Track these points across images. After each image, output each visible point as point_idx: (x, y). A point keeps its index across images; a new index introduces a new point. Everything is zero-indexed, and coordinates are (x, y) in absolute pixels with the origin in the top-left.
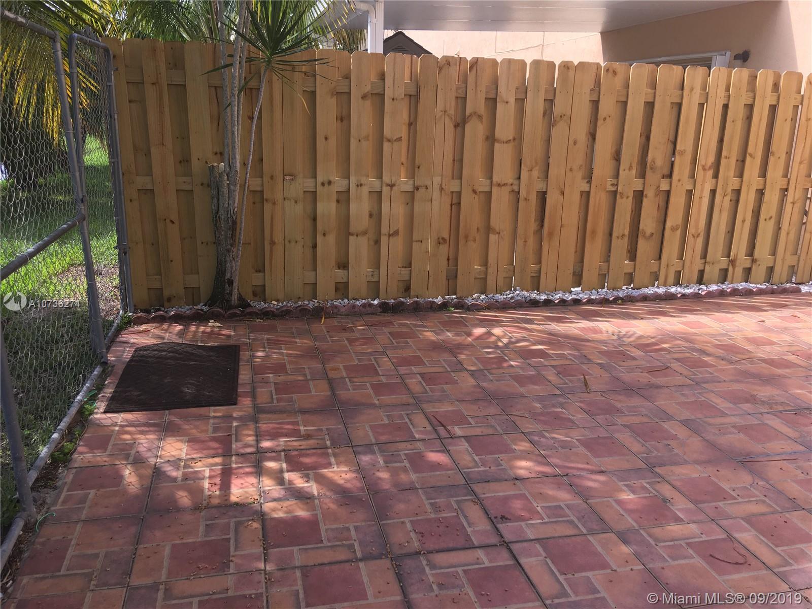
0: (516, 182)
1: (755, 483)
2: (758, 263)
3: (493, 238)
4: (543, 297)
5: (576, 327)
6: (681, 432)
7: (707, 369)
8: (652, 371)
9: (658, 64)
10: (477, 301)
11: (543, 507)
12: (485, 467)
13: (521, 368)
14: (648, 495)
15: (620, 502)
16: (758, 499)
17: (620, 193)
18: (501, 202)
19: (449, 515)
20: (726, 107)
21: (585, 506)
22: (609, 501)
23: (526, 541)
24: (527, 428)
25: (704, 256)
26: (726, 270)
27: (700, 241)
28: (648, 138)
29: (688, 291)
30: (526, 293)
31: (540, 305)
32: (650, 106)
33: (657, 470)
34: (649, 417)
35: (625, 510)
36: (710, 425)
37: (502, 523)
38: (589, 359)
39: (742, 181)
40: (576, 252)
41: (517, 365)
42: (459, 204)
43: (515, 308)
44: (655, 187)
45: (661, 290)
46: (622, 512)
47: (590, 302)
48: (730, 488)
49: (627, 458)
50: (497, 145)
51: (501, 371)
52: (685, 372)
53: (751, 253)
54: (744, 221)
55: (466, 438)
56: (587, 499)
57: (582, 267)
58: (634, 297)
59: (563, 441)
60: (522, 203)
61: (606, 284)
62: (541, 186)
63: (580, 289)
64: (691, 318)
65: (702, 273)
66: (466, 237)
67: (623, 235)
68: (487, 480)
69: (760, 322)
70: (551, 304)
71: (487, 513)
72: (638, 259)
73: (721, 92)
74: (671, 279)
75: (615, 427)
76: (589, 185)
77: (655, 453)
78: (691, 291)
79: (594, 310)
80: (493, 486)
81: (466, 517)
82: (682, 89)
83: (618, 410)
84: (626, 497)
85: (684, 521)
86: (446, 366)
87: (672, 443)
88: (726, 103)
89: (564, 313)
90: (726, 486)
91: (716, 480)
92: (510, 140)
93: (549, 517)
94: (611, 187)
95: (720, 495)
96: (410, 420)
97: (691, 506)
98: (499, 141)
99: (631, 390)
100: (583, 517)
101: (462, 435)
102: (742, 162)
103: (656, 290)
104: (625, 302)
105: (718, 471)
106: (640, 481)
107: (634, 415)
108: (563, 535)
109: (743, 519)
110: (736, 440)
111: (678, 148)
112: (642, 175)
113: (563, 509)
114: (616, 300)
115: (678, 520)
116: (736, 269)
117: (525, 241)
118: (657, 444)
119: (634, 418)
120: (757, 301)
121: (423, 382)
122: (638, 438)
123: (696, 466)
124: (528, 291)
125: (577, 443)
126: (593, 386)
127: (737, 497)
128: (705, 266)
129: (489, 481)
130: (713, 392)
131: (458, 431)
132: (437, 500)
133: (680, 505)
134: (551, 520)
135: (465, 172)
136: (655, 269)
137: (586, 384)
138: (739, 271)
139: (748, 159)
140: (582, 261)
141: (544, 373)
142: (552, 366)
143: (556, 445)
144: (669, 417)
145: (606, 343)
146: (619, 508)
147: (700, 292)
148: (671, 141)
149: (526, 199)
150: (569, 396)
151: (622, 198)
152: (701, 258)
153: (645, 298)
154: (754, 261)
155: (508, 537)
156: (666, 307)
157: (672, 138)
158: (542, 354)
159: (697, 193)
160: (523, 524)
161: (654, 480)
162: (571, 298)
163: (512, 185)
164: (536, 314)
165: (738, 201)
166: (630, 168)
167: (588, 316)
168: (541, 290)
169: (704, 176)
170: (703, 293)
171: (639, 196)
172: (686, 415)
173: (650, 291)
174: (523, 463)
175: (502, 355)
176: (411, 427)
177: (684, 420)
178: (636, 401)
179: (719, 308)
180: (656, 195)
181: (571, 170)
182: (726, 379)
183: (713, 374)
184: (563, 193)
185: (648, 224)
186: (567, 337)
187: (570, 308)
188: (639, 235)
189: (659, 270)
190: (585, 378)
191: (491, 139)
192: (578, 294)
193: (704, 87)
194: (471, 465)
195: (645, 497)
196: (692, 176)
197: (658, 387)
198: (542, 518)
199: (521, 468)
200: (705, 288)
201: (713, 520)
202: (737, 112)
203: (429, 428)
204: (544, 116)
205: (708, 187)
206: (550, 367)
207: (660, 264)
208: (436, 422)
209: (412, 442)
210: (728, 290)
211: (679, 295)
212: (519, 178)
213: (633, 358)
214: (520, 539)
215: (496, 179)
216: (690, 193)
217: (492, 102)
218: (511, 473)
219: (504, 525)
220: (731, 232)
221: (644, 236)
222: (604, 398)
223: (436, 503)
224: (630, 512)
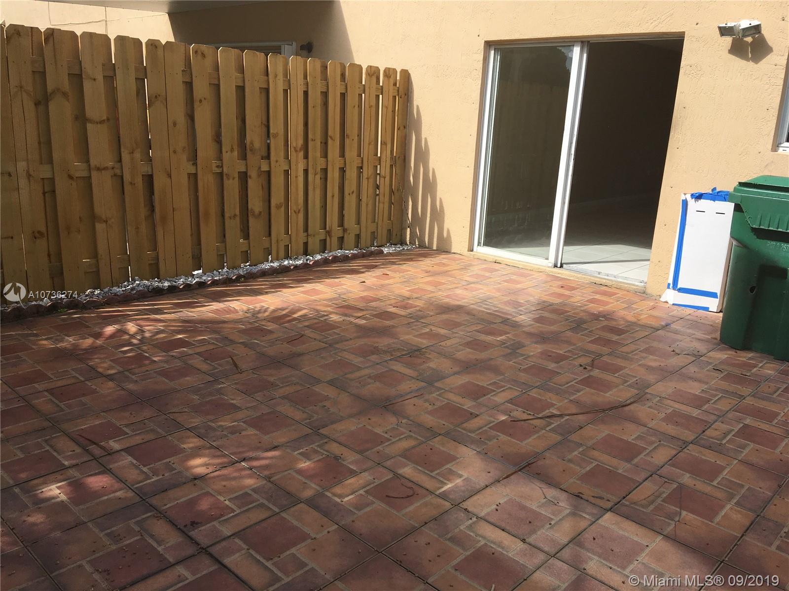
0: (118, 165)
1: (400, 422)
2: (348, 232)
3: (99, 227)
4: (166, 284)
5: (210, 310)
6: (330, 392)
7: (334, 331)
8: (291, 341)
9: (242, 49)
10: (93, 298)
11: (232, 498)
12: (158, 476)
13: (166, 362)
14: (321, 457)
15: (300, 472)
16: (406, 435)
17: (226, 174)
18: (103, 186)
19: (132, 540)
20: (306, 93)
21: (270, 485)
22: (289, 474)
23: (224, 539)
24: (191, 422)
25: (306, 229)
26: (325, 240)
27: (301, 216)
28: (244, 121)
29: (300, 262)
30: (146, 282)
31: (164, 293)
32: (241, 89)
33: (321, 431)
34: (301, 384)
35: (307, 477)
36: (351, 380)
37: (193, 530)
38: (231, 340)
39: (327, 160)
40: (192, 235)
41: (160, 360)
42: (54, 191)
43: (138, 300)
44: (257, 168)
45: (276, 264)
46: (304, 480)
47: (215, 283)
48: (383, 432)
49: (293, 427)
50: (89, 126)
51: (144, 369)
52: (318, 337)
53: (341, 224)
54: (333, 196)
55: (128, 450)
56: (270, 478)
57: (200, 249)
58: (254, 274)
59: (230, 427)
60: (127, 188)
61: (225, 264)
62: (145, 169)
63: (200, 271)
64: (308, 286)
65: (306, 244)
66: (68, 229)
67: (235, 215)
68: (163, 489)
69: (362, 282)
70: (176, 291)
71: (174, 524)
72: (251, 237)
73: (301, 80)
74: (282, 253)
75: (274, 401)
76: (195, 167)
77: (316, 417)
78: (301, 262)
79: (221, 290)
80: (171, 493)
81: (152, 536)
82: (267, 74)
83: (273, 384)
84: (303, 465)
85: (357, 472)
86: (77, 375)
87: (327, 404)
88: (305, 90)
89: (192, 297)
90: (378, 431)
91: (370, 428)
92: (104, 121)
93: (240, 508)
94: (216, 169)
95: (378, 440)
96: (52, 447)
97: (358, 456)
98: (91, 121)
99: (277, 362)
100: (271, 496)
101: (121, 449)
102: (325, 143)
103: (272, 264)
104: (247, 279)
105: (369, 419)
106: (311, 446)
107: (287, 386)
108: (258, 521)
109: (400, 456)
110: (374, 389)
111: (271, 131)
112: (244, 157)
113: (251, 495)
114: (239, 277)
115: (353, 473)
116: (333, 238)
117: (137, 228)
118: (315, 407)
119: (287, 388)
120: (354, 265)
121: (54, 399)
122: (297, 406)
123: (352, 419)
124: (148, 280)
125: (245, 425)
126: (243, 366)
127: (390, 438)
128: (308, 239)
129: (166, 490)
130: (344, 350)
131: (114, 445)
132: (113, 529)
133: (350, 459)
134: (242, 510)
135: (56, 156)
136: (267, 245)
137: (236, 365)
138: (335, 240)
139: (330, 141)
140: (199, 244)
141: (190, 362)
142: (197, 354)
143: (224, 433)
144: (318, 381)
145: (241, 322)
146: (300, 477)
147: (308, 262)
148: (264, 124)
149: (131, 183)
150: (223, 380)
151: (228, 179)
152: (304, 232)
153: (264, 274)
154: (345, 230)
155: (204, 541)
156: (285, 280)
157: (265, 122)
158: (182, 343)
159: (293, 173)
160: (215, 523)
161: (322, 442)
162: (195, 281)
163: (113, 168)
164: (163, 303)
165: (326, 179)
166: (232, 150)
167: (218, 297)
168: (161, 277)
169: (297, 156)
170: (311, 263)
171: (244, 177)
172: (330, 375)
173: (266, 266)
174: (198, 461)
175: (140, 352)
176: (55, 454)
177: (330, 380)
178: (285, 372)
179: (328, 275)
180: (259, 176)
181: (175, 152)
182: (351, 337)
183: (340, 334)
184: (170, 176)
185: (255, 204)
186: (202, 322)
187: (196, 292)
188: (249, 214)
189: (271, 246)
190: (232, 359)
191: (81, 118)
192: (199, 276)
193: (286, 73)
194: (140, 478)
195: (319, 460)
196: (287, 157)
197: (300, 355)
198: (233, 511)
199: (197, 467)
200: (311, 258)
201: (379, 464)
202: (315, 99)
203: (78, 450)
204: (137, 95)
205: (301, 167)
206: (195, 355)
207: (271, 240)
208: (85, 441)
209: (63, 471)
210: (330, 258)
211: (292, 267)
212: (120, 161)
213: (271, 332)
214: (218, 540)
215: (93, 162)
216: (286, 173)
217: (77, 78)
218: (188, 475)
219: (196, 531)
220: (324, 207)
221: (253, 215)
222: (256, 376)
223: (112, 532)
224: (311, 477)
